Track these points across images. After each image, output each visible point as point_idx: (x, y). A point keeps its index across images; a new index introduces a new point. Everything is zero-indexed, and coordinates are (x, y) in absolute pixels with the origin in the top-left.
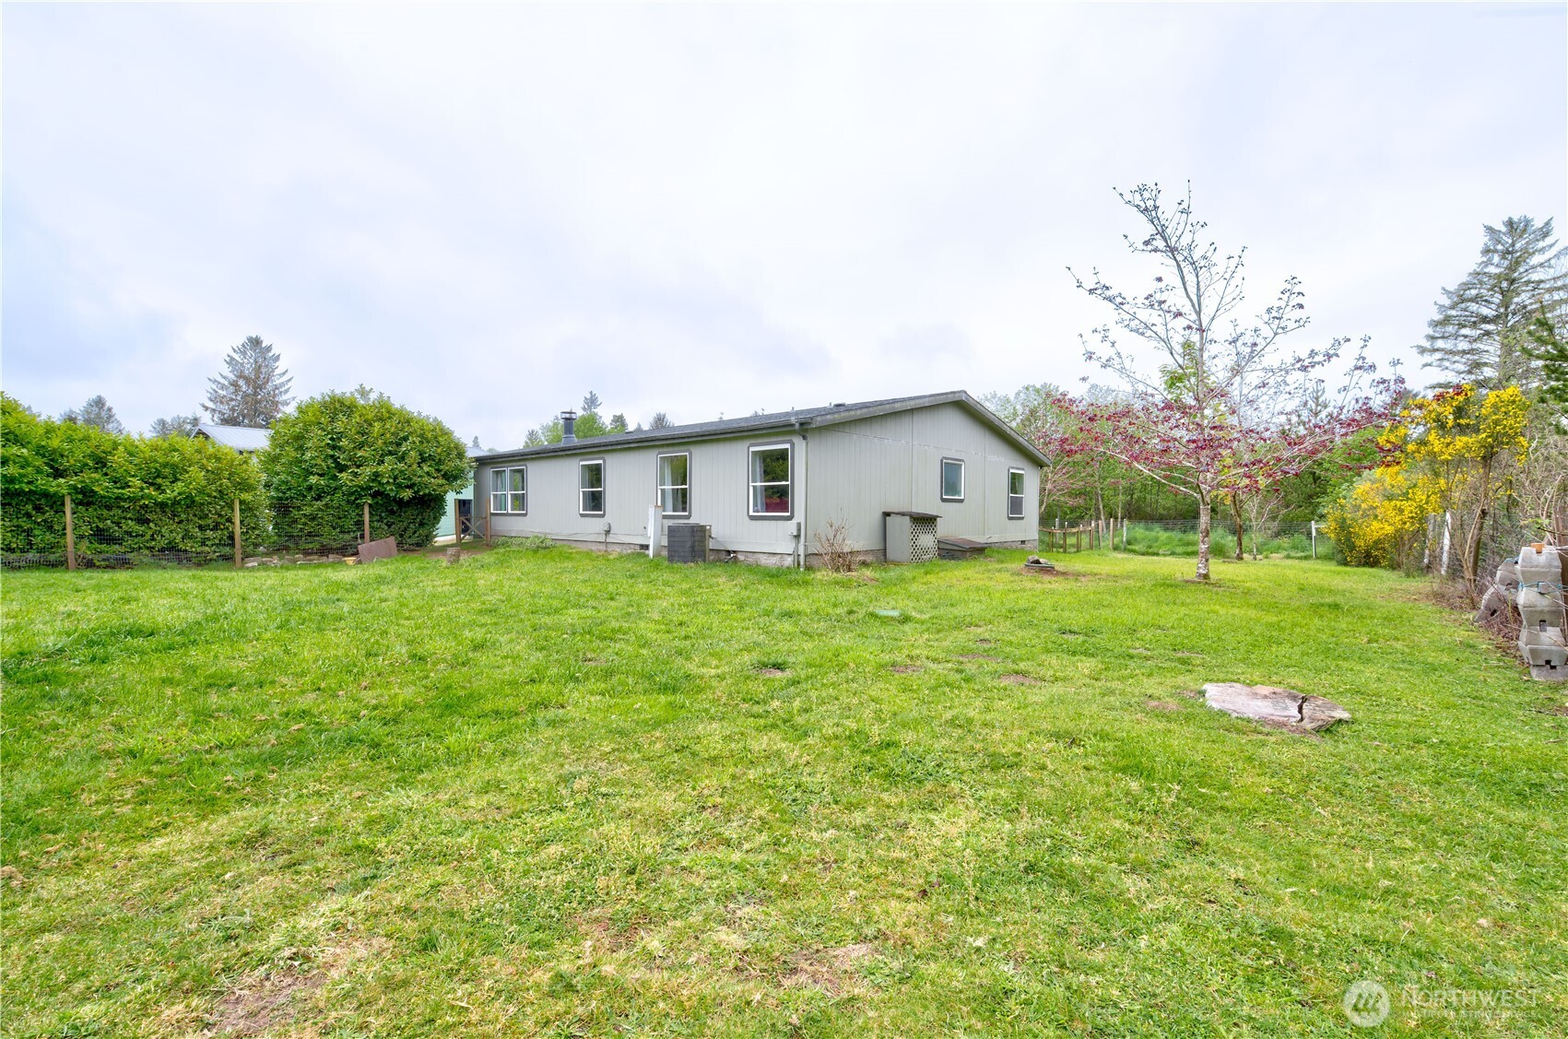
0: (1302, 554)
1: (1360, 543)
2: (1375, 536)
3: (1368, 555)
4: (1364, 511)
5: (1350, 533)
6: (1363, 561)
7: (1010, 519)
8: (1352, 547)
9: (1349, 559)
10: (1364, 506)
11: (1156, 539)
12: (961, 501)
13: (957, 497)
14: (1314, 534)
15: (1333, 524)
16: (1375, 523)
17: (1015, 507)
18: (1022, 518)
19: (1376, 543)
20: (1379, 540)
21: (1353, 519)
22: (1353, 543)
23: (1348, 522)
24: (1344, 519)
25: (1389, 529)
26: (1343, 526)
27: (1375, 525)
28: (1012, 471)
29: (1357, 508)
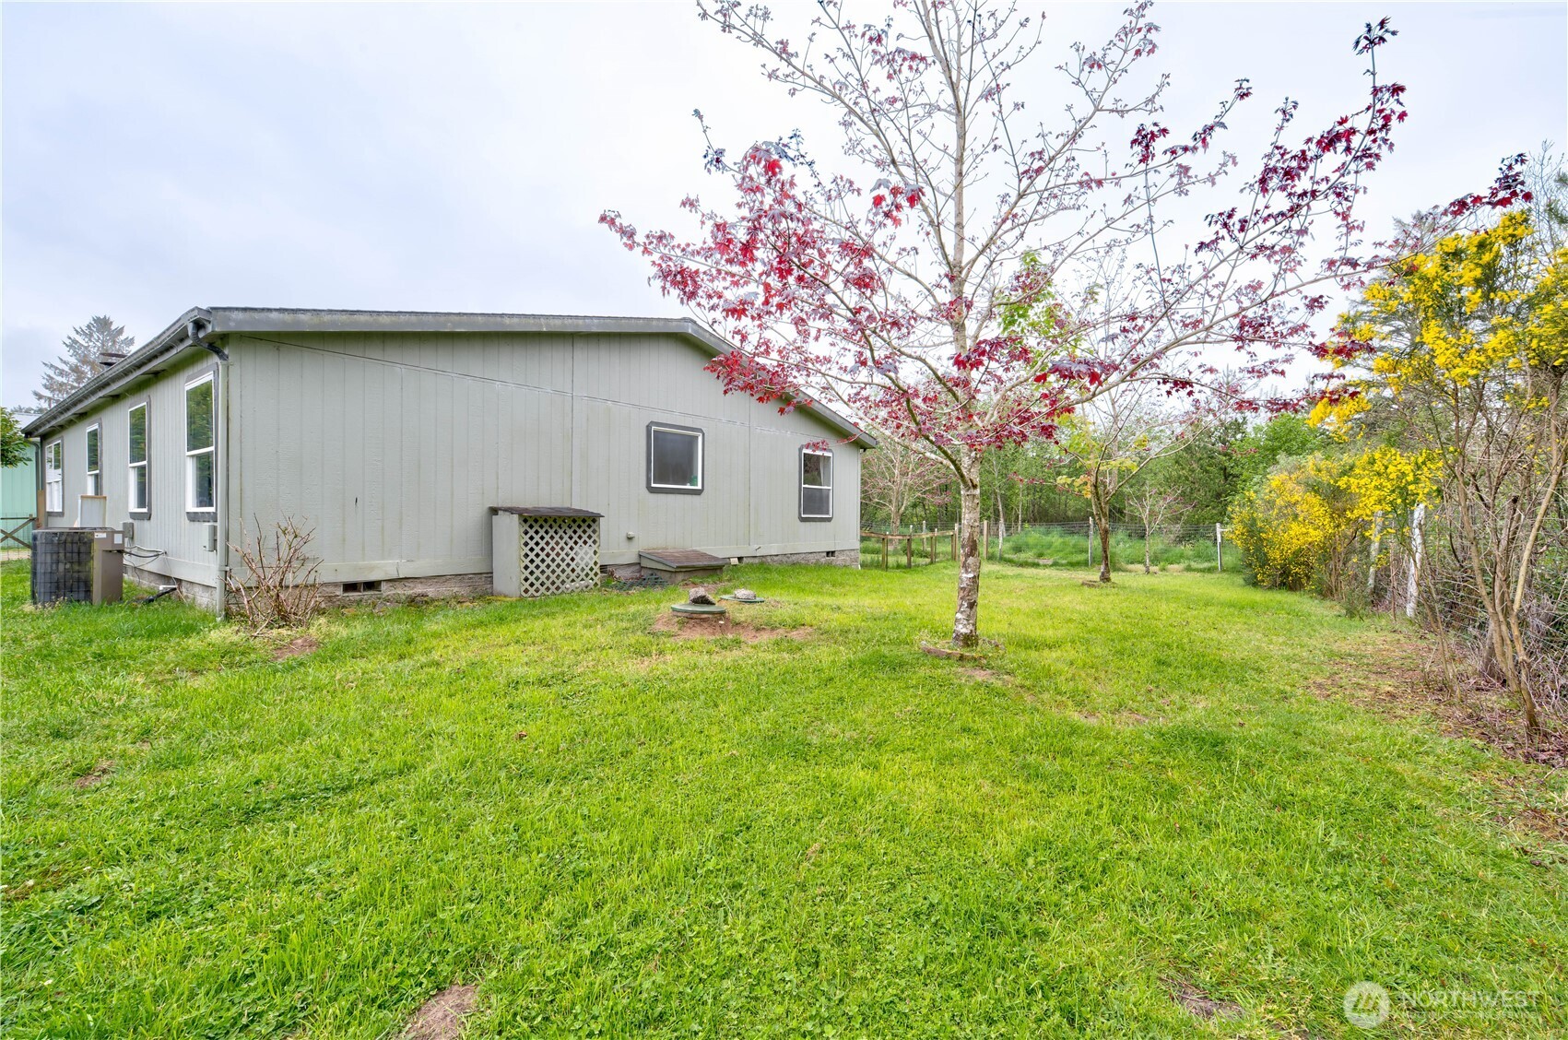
0: (1206, 565)
1: (1275, 554)
2: (1296, 544)
3: (1285, 572)
4: (1280, 509)
5: (1261, 540)
6: (1278, 581)
7: (803, 520)
8: (1264, 561)
9: (1259, 577)
10: (1279, 502)
11: (1050, 546)
12: (698, 492)
13: (688, 487)
14: (1219, 540)
15: (1240, 527)
16: (1294, 525)
17: (814, 505)
18: (829, 520)
19: (1297, 554)
20: (1301, 550)
21: (1266, 521)
22: (1265, 554)
23: (1259, 524)
24: (1254, 520)
25: (1316, 535)
26: (1252, 530)
27: (1295, 529)
28: (805, 451)
29: (1270, 504)
